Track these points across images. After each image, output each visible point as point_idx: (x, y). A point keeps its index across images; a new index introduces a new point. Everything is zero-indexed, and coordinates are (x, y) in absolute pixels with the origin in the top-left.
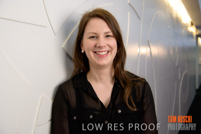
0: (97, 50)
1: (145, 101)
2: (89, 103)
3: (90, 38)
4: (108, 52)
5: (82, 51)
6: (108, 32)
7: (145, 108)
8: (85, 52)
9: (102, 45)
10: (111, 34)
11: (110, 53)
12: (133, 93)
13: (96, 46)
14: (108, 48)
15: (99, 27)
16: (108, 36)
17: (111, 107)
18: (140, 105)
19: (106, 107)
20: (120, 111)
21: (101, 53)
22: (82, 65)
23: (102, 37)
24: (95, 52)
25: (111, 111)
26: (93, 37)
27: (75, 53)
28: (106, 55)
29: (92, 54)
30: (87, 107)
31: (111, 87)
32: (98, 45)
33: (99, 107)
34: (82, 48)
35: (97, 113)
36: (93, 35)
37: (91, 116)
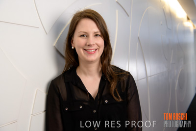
1: (129, 92)
2: (79, 95)
3: (81, 36)
4: (96, 50)
5: (73, 48)
6: (97, 32)
7: (129, 98)
8: (75, 48)
9: (92, 43)
10: (99, 33)
11: (97, 50)
12: (119, 86)
13: (86, 45)
14: (96, 47)
15: (89, 26)
16: (96, 35)
17: (99, 98)
18: (124, 95)
19: (94, 98)
20: (106, 102)
21: (90, 51)
23: (91, 36)
24: (85, 50)
25: (98, 101)
26: (83, 36)
28: (94, 52)
29: (82, 51)
30: (77, 99)
31: (99, 80)
32: (88, 44)
33: (87, 98)
34: (73, 45)
35: (87, 104)
36: (83, 34)
37: (81, 107)
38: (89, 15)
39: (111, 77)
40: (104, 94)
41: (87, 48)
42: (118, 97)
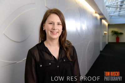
5: (44, 29)
6: (59, 22)
9: (55, 28)
10: (61, 23)
13: (52, 29)
14: (57, 31)
15: (55, 19)
16: (59, 24)
19: (57, 60)
23: (56, 24)
26: (51, 23)
28: (56, 33)
29: (49, 32)
32: (53, 28)
35: (53, 62)
36: (51, 22)
37: (50, 64)
38: (56, 12)
41: (52, 31)
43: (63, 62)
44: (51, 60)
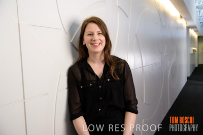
0: (93, 43)
2: (89, 77)
10: (101, 32)
11: (101, 44)
12: (117, 70)
13: (92, 40)
14: (99, 42)
15: (94, 28)
16: (99, 34)
17: (103, 78)
19: (100, 78)
20: (109, 80)
21: (96, 44)
22: (84, 53)
23: (96, 34)
25: (103, 80)
26: (90, 34)
27: (79, 45)
28: (99, 45)
29: (90, 45)
30: (88, 79)
31: (102, 66)
33: (95, 78)
34: (84, 42)
35: (94, 82)
36: (90, 33)
37: (91, 85)
39: (111, 64)
40: (107, 75)
42: (116, 77)
43: (107, 81)
44: (93, 81)
